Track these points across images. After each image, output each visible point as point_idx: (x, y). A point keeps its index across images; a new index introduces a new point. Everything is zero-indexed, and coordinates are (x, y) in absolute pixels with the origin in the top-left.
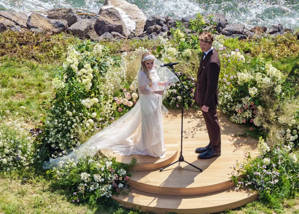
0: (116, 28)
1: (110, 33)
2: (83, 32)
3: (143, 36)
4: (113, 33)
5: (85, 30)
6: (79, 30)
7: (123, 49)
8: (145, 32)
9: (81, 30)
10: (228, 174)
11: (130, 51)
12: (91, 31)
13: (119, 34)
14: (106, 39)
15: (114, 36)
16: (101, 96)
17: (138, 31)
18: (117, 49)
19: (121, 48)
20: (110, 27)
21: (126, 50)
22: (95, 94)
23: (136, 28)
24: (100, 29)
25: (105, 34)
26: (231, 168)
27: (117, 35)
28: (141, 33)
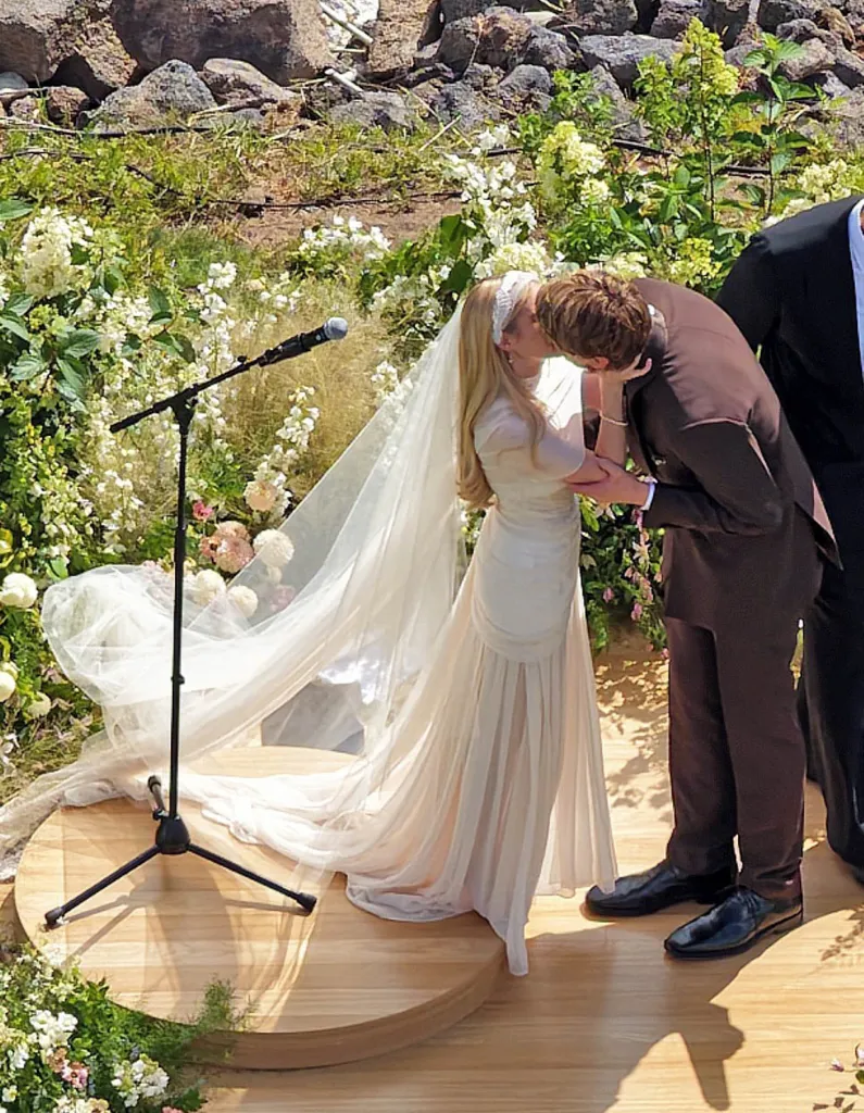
0: (244, 19)
1: (198, 66)
2: (44, 41)
3: (412, 76)
4: (218, 67)
5: (59, 22)
6: (20, 27)
7: (255, 194)
8: (430, 51)
9: (34, 24)
10: (818, 1107)
11: (300, 207)
12: (96, 31)
13: (251, 74)
14: (163, 105)
15: (219, 89)
16: (55, 550)
17: (395, 36)
18: (224, 190)
19: (247, 184)
20: (211, 13)
21: (279, 200)
22: (17, 545)
23: (379, 14)
24: (145, 27)
25: (162, 72)
26: (840, 1069)
27: (240, 84)
28: (409, 50)
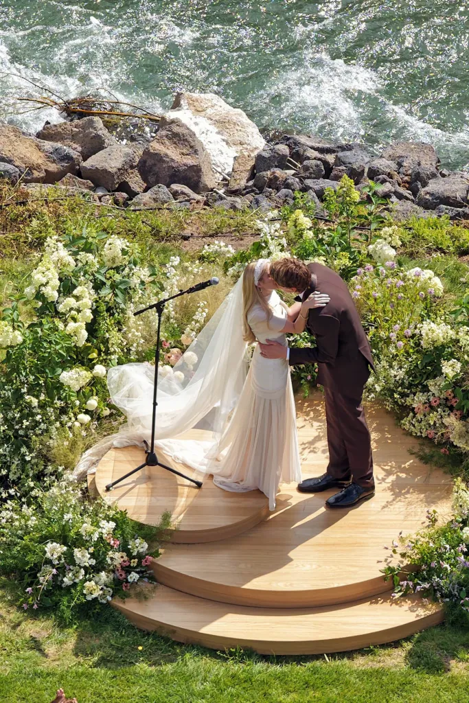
0: (185, 170)
1: (168, 186)
2: (114, 176)
3: (245, 192)
4: (175, 187)
5: (119, 169)
6: (105, 171)
7: (187, 232)
8: (251, 183)
9: (110, 170)
10: (378, 562)
11: (203, 237)
12: (132, 173)
13: (187, 190)
14: (155, 200)
15: (175, 195)
16: (113, 357)
17: (238, 177)
18: (176, 231)
19: (184, 229)
20: (173, 168)
21: (196, 234)
22: (99, 355)
23: (233, 170)
24: (150, 172)
25: (155, 188)
26: (387, 548)
27: (183, 193)
28: (243, 183)
